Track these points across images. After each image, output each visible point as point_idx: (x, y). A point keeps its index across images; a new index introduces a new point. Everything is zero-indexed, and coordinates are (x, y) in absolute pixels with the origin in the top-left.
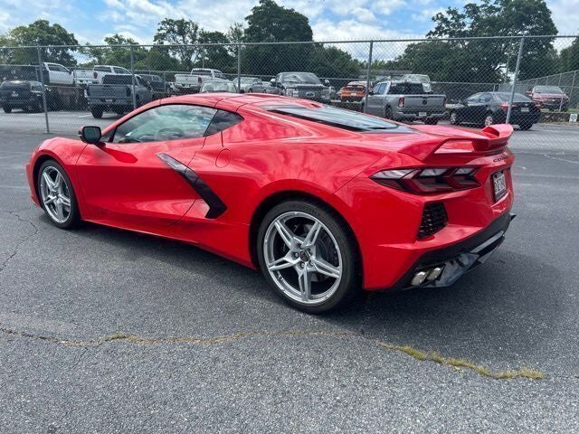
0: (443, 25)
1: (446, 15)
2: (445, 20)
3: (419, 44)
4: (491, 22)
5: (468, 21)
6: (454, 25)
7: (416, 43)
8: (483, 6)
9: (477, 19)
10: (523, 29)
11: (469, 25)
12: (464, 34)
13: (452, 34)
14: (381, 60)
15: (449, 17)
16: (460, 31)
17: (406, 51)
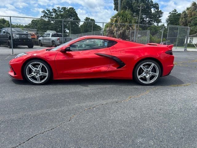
0: (46, 15)
1: (46, 11)
2: (46, 13)
3: (36, 20)
4: (62, 15)
5: (54, 14)
6: (49, 15)
7: (35, 19)
8: (58, 10)
9: (57, 14)
10: (71, 18)
11: (54, 15)
12: (53, 18)
13: (49, 17)
14: (22, 25)
15: (48, 12)
16: (52, 17)
17: (32, 22)
